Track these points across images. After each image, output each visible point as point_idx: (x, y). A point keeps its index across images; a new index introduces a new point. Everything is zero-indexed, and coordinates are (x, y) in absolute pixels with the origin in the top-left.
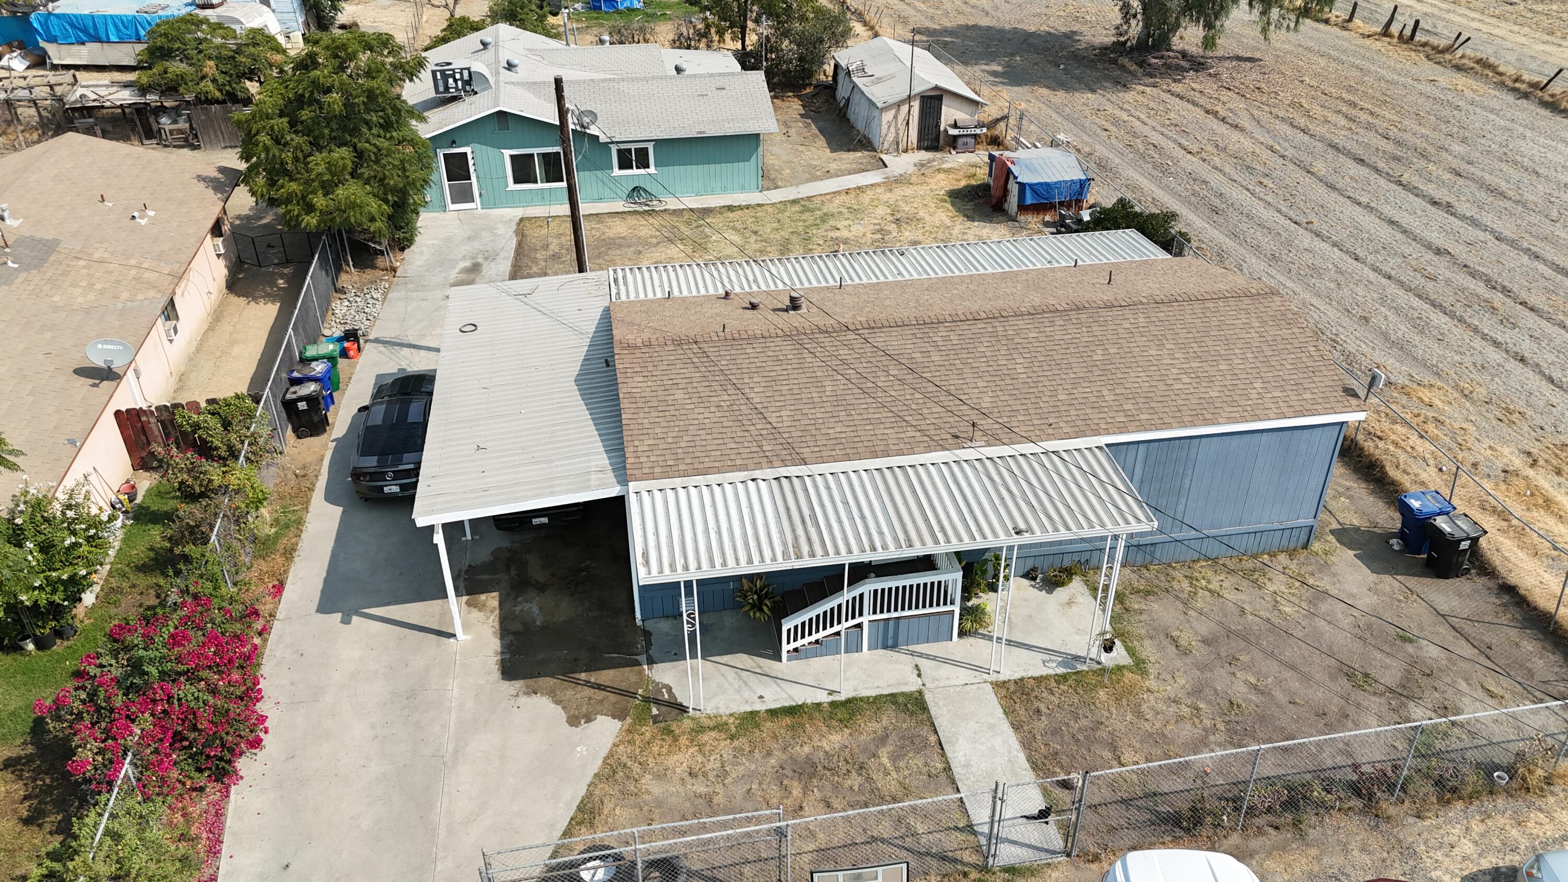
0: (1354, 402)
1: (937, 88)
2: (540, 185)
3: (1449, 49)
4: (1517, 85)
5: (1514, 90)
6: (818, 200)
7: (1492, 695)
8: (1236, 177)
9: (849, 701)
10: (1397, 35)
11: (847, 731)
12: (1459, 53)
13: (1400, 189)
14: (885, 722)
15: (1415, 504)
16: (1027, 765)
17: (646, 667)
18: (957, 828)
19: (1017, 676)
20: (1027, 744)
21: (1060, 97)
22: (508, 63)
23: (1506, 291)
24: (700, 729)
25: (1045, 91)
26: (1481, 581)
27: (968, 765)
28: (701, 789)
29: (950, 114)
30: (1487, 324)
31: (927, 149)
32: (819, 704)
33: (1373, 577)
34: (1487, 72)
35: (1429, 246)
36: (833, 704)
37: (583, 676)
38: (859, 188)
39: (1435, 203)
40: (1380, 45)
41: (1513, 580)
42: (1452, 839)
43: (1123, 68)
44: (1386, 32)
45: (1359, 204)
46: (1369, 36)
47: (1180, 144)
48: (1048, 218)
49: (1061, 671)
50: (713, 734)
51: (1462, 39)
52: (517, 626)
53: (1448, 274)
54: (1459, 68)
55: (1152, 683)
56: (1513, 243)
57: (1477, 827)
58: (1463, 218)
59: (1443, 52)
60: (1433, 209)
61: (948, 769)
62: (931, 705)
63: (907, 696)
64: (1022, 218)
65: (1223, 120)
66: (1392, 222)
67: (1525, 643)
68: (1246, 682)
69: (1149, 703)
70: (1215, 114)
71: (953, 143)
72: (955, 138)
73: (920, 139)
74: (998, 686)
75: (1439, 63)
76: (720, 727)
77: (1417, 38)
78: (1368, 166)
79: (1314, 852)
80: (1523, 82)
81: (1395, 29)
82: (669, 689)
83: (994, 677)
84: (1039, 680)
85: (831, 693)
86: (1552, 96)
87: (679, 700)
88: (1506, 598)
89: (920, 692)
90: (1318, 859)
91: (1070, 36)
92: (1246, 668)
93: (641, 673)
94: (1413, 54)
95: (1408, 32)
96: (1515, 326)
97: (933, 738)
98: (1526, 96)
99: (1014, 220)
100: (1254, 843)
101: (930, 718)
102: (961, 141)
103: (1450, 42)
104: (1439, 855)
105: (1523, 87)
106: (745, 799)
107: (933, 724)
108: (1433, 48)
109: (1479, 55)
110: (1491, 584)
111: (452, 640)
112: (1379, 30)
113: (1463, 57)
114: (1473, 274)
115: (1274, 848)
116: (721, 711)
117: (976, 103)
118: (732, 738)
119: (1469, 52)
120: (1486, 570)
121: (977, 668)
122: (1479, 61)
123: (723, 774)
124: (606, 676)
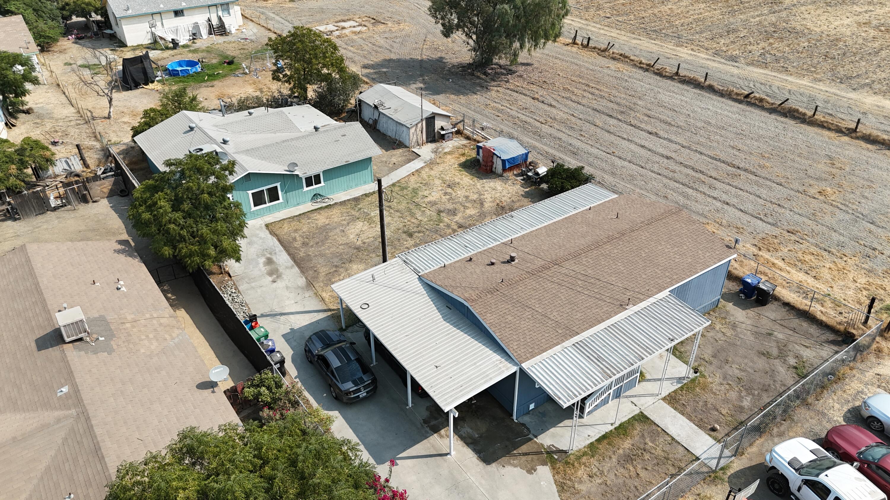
0: (732, 251)
1: (433, 113)
2: (268, 204)
3: (605, 50)
4: (642, 65)
5: (641, 68)
6: (403, 181)
7: (807, 347)
8: (570, 134)
9: (620, 425)
10: (580, 43)
11: (629, 438)
12: (611, 51)
13: (633, 128)
14: (638, 429)
15: (749, 281)
16: (696, 427)
17: (535, 439)
18: (694, 460)
19: (667, 393)
20: (690, 418)
21: (463, 99)
22: (223, 140)
23: (701, 172)
24: (579, 458)
25: (452, 96)
26: (776, 303)
27: (679, 435)
28: (599, 481)
29: (439, 123)
30: (706, 189)
31: (431, 142)
32: (611, 431)
33: (744, 312)
34: (626, 60)
35: (663, 156)
36: (615, 429)
37: (515, 452)
38: (417, 171)
39: (650, 133)
40: (575, 49)
41: (786, 300)
42: (831, 404)
43: (478, 77)
44: (574, 43)
45: (625, 139)
46: (567, 45)
47: (535, 119)
48: (515, 172)
49: (680, 385)
50: (585, 458)
51: (611, 45)
52: (470, 441)
53: (679, 169)
54: (614, 59)
55: (710, 380)
56: (689, 148)
57: (835, 398)
58: (665, 139)
59: (603, 51)
60: (651, 136)
61: (673, 439)
62: (649, 416)
63: (638, 415)
64: (505, 175)
65: (543, 102)
66: (643, 147)
67: (803, 324)
68: (737, 368)
69: (715, 387)
70: (538, 99)
71: (443, 137)
72: (444, 135)
73: (427, 138)
74: (664, 399)
75: (604, 57)
76: (585, 454)
77: (590, 45)
78: (615, 118)
79: (799, 425)
80: (643, 64)
81: (579, 40)
82: (553, 445)
83: (660, 397)
84: (675, 392)
85: (612, 424)
86: (658, 69)
87: (561, 449)
88: (787, 308)
89: (642, 412)
90: (802, 426)
91: (440, 60)
92: (733, 362)
93: (536, 442)
94: (591, 53)
95: (585, 42)
96: (716, 189)
97: (659, 429)
98: (647, 70)
99: (501, 176)
100: (782, 428)
101: (652, 421)
102: (446, 136)
103: (606, 46)
104: (831, 412)
105: (644, 66)
106: (616, 479)
107: (655, 423)
108: (599, 50)
109: (621, 52)
110: (779, 304)
111: (449, 456)
112: (571, 41)
113: (613, 53)
114: (686, 166)
115: (788, 428)
116: (580, 447)
117: (449, 117)
118: (593, 456)
119: (615, 51)
120: (776, 299)
121: (652, 395)
122: (621, 55)
123: (602, 473)
124: (524, 448)
